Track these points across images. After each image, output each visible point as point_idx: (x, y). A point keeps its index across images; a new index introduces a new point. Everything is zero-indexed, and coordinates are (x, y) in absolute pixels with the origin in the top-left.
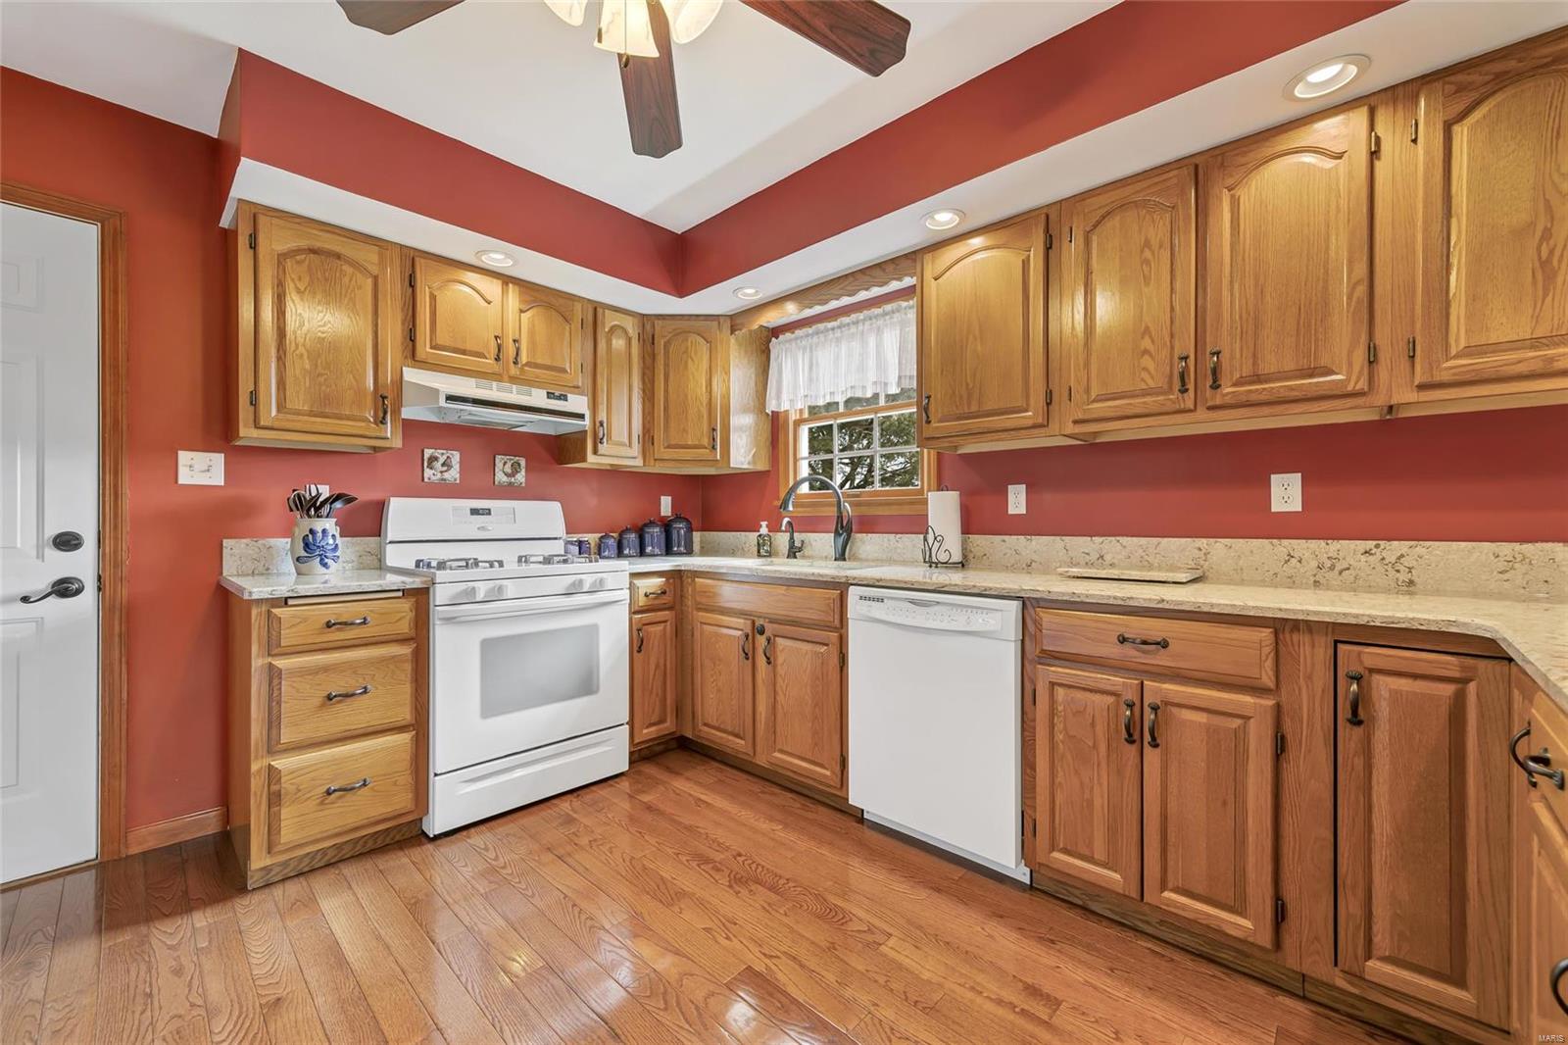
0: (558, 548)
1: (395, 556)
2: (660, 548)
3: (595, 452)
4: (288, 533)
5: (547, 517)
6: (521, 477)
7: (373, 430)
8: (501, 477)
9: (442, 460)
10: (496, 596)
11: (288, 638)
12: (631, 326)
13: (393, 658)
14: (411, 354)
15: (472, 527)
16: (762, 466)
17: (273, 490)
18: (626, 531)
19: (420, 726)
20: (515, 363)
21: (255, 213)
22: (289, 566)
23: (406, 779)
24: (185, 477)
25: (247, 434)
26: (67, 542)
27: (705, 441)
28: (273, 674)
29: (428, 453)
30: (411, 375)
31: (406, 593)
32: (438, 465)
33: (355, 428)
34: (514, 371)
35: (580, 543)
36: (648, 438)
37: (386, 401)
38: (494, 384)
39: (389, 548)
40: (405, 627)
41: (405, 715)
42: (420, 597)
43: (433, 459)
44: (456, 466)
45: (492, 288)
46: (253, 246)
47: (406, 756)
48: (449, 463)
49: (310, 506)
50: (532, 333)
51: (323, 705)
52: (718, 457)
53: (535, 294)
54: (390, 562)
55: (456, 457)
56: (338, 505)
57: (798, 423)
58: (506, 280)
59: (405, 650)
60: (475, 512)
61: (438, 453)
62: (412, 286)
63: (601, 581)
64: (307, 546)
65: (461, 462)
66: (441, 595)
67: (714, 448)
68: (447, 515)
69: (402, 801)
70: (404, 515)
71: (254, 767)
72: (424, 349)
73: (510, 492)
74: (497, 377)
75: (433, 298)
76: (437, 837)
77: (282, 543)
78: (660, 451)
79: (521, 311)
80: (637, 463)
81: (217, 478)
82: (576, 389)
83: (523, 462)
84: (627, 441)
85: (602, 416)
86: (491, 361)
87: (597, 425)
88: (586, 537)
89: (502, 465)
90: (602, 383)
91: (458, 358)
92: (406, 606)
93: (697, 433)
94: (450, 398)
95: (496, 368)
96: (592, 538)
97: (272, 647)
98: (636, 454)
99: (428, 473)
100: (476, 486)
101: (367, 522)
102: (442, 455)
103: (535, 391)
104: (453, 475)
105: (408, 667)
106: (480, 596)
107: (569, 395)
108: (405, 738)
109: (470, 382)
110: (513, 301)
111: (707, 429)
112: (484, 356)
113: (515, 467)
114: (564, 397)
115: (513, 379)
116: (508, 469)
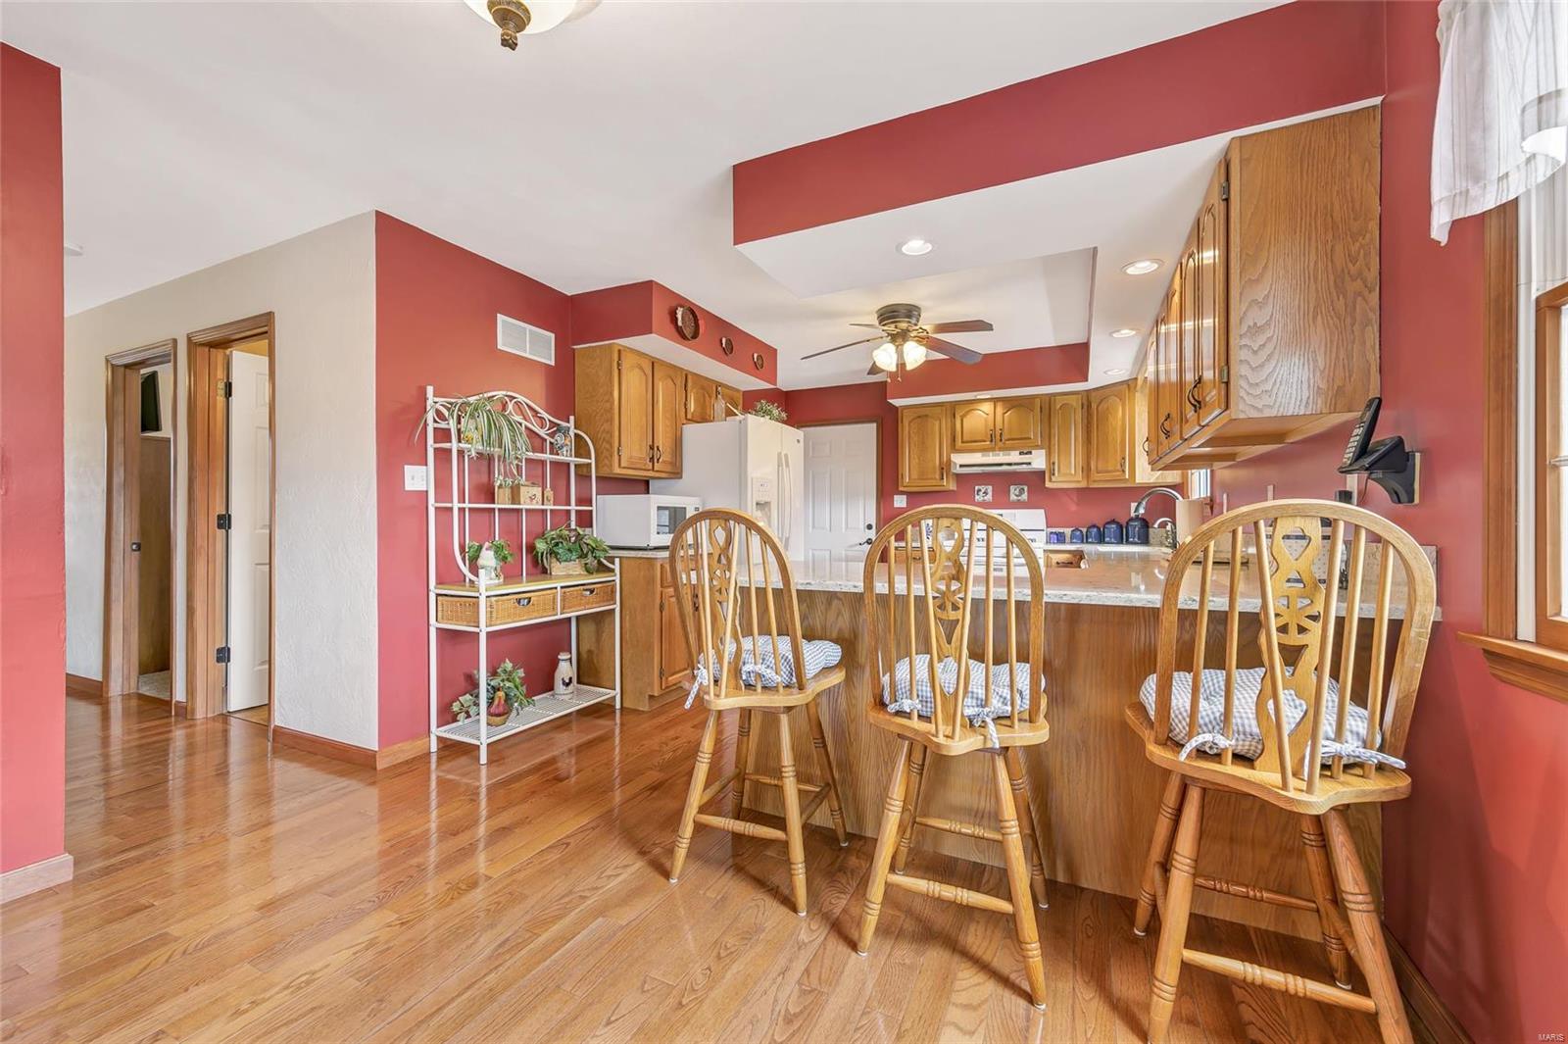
2: (1115, 538)
3: (1050, 480)
5: (1037, 518)
6: (1025, 497)
7: (939, 483)
8: (1013, 497)
9: (983, 491)
12: (1075, 401)
14: (954, 449)
18: (1094, 526)
20: (1001, 440)
24: (897, 504)
25: (901, 488)
26: (870, 527)
27: (1120, 467)
29: (977, 488)
30: (954, 457)
32: (981, 493)
33: (933, 483)
34: (1000, 444)
35: (1058, 534)
36: (1087, 470)
37: (945, 468)
38: (991, 454)
43: (979, 490)
44: (990, 493)
45: (987, 407)
46: (902, 422)
48: (986, 493)
50: (1009, 423)
52: (1127, 477)
53: (1011, 403)
55: (990, 488)
58: (995, 400)
61: (980, 487)
62: (954, 418)
65: (993, 491)
67: (1124, 471)
72: (959, 443)
73: (1019, 505)
74: (992, 449)
75: (962, 421)
78: (1095, 476)
79: (1005, 413)
80: (1084, 484)
81: (903, 504)
82: (1037, 447)
83: (1026, 488)
84: (1073, 472)
85: (1055, 459)
86: (988, 443)
87: (1051, 464)
88: (1061, 530)
89: (1014, 491)
90: (1056, 440)
91: (971, 444)
93: (1115, 462)
94: (961, 466)
95: (993, 445)
96: (1068, 531)
98: (1080, 479)
99: (977, 497)
100: (1000, 502)
102: (983, 488)
103: (1012, 452)
104: (989, 497)
107: (1033, 452)
109: (979, 455)
110: (1000, 410)
111: (1119, 459)
112: (984, 441)
113: (1022, 491)
114: (1030, 453)
115: (1000, 449)
116: (1017, 492)
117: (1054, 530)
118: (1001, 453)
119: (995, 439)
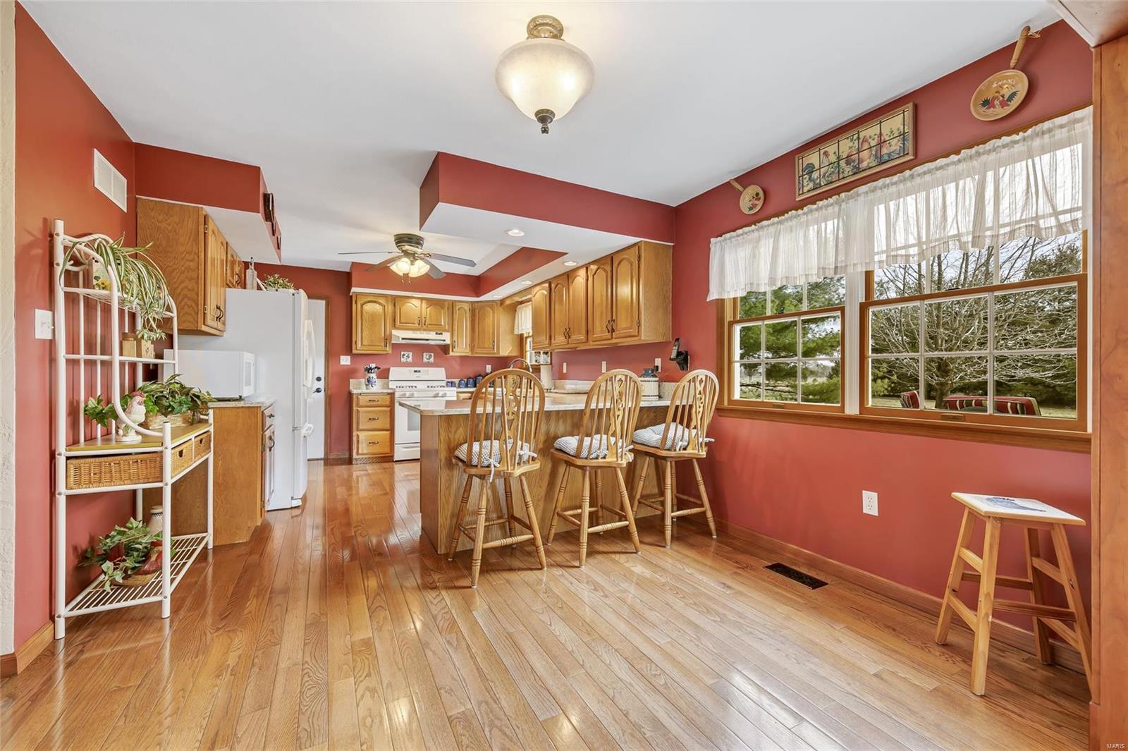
0: (444, 383)
1: (392, 385)
3: (453, 351)
4: (364, 378)
5: (440, 373)
6: (432, 360)
7: (384, 349)
8: (425, 360)
9: (406, 355)
10: (412, 396)
11: (361, 403)
12: (466, 307)
13: (384, 411)
14: (394, 326)
15: (415, 376)
16: (515, 354)
17: (362, 366)
18: (470, 378)
19: (392, 429)
20: (425, 324)
21: (357, 294)
22: (364, 387)
23: (388, 444)
24: (343, 362)
25: (354, 351)
26: (319, 379)
27: (491, 346)
28: (358, 411)
29: (402, 353)
30: (395, 332)
31: (388, 394)
32: (405, 357)
33: (379, 349)
34: (424, 327)
35: (452, 382)
36: (472, 347)
37: (387, 339)
38: (418, 332)
39: (390, 382)
40: (388, 403)
41: (388, 426)
42: (392, 395)
43: (404, 355)
44: (411, 357)
45: (417, 303)
46: (356, 303)
47: (388, 437)
48: (408, 357)
49: (369, 370)
50: (430, 314)
51: (368, 421)
52: (496, 351)
53: (431, 303)
54: (390, 387)
55: (411, 354)
56: (376, 370)
57: (527, 338)
58: (422, 299)
59: (388, 409)
60: (415, 371)
61: (405, 353)
62: (395, 306)
63: (445, 394)
64: (368, 381)
65: (413, 356)
66: (397, 395)
67: (494, 348)
68: (407, 372)
69: (387, 450)
70: (395, 372)
71: (354, 434)
72: (398, 323)
73: (428, 365)
74: (419, 330)
75: (400, 309)
76: (396, 461)
77: (363, 380)
78: (477, 350)
79: (427, 308)
80: (469, 354)
81: (348, 363)
82: (445, 331)
83: (432, 354)
84: (465, 347)
85: (455, 338)
86: (417, 325)
87: (453, 342)
88: (453, 380)
89: (426, 356)
90: (456, 328)
91: (406, 325)
92: (388, 397)
93: (488, 344)
94: (403, 339)
95: (420, 327)
96: (457, 381)
97: (358, 405)
98: (469, 351)
99: (402, 359)
100: (418, 363)
101: (384, 374)
102: (406, 353)
103: (431, 333)
104: (410, 360)
105: (389, 414)
106: (407, 396)
107: (443, 333)
108: (388, 432)
109: (411, 332)
110: (424, 305)
111: (491, 342)
112: (414, 324)
113: (430, 356)
114: (441, 334)
115: (424, 330)
116: (428, 357)
117: (449, 380)
118: (425, 332)
119: (422, 325)
